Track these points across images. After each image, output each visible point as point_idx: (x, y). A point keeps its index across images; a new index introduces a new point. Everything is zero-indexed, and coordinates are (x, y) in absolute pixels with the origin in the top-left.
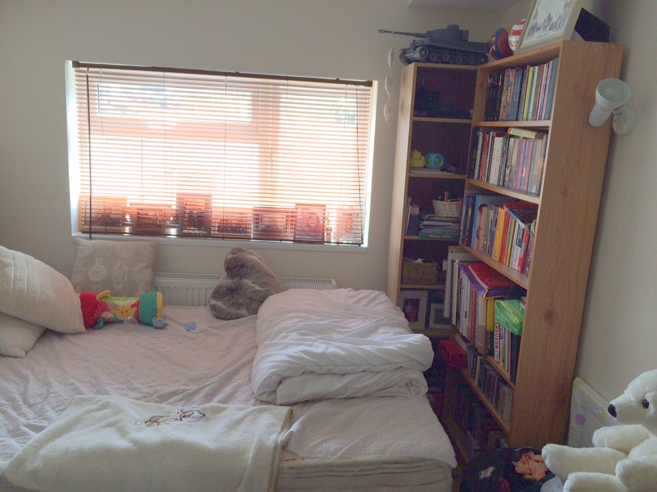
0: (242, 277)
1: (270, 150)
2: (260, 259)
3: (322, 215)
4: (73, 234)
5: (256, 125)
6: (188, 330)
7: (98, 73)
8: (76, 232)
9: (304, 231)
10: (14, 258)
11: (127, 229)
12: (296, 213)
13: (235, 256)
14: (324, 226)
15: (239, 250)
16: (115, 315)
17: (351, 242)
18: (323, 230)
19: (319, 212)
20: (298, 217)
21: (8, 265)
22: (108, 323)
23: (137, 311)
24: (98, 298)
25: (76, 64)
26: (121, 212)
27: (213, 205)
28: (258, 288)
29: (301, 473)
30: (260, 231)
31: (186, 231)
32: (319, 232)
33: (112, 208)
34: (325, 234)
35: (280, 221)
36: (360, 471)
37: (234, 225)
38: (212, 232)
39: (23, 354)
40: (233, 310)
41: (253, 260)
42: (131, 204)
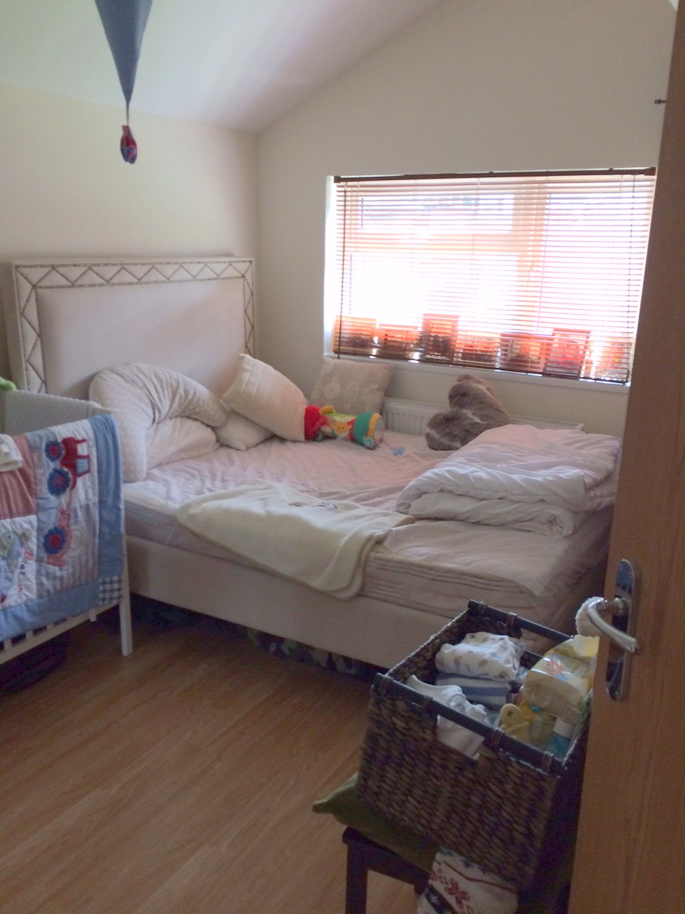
0: (462, 406)
1: (530, 264)
2: (488, 389)
3: (583, 343)
4: (325, 354)
5: (515, 233)
6: (396, 455)
7: (356, 186)
8: (329, 352)
9: (558, 363)
10: (254, 366)
11: (374, 351)
12: (552, 339)
13: (460, 383)
14: (583, 357)
15: (468, 377)
16: (333, 430)
17: (616, 380)
18: (582, 362)
19: (579, 339)
20: (555, 345)
21: (246, 370)
22: (327, 437)
23: (352, 429)
24: (321, 411)
25: (338, 180)
26: (369, 333)
27: (459, 328)
28: (477, 420)
29: (385, 565)
30: (509, 361)
31: (428, 356)
32: (575, 365)
33: (364, 329)
34: (584, 368)
35: (534, 351)
36: (439, 576)
37: (479, 353)
38: (455, 359)
39: (243, 447)
40: (446, 441)
41: (478, 389)
42: (381, 325)
